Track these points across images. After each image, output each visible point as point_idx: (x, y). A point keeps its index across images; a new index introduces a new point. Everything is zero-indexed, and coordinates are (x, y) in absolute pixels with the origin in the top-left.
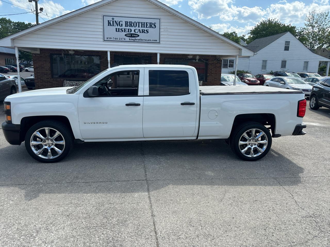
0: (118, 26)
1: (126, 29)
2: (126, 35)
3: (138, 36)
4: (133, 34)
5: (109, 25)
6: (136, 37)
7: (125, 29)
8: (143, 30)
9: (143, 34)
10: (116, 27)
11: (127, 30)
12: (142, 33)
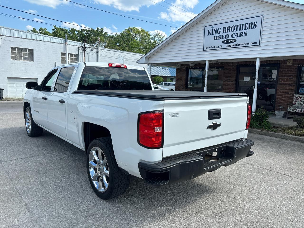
1: (223, 36)
2: (223, 42)
3: (235, 40)
4: (230, 40)
5: (208, 35)
6: (233, 42)
7: (222, 36)
8: (241, 34)
10: (215, 35)
11: (225, 37)
12: (240, 37)
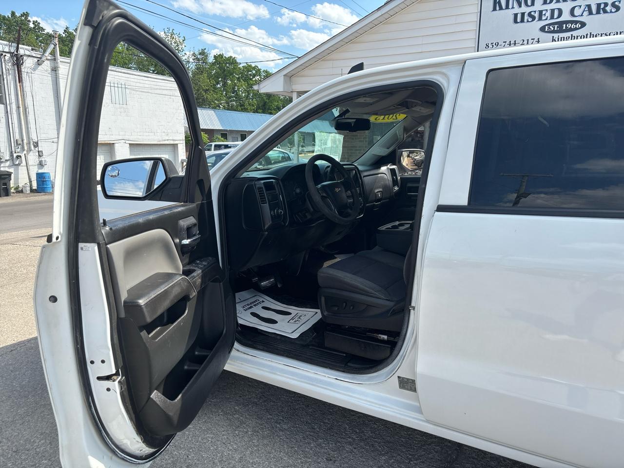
0: (520, 6)
1: (544, 13)
2: (542, 29)
3: (583, 25)
4: (567, 22)
5: (495, 9)
6: (576, 29)
7: (541, 12)
8: (602, 6)
9: (602, 15)
10: (517, 10)
11: (548, 14)
12: (598, 15)
